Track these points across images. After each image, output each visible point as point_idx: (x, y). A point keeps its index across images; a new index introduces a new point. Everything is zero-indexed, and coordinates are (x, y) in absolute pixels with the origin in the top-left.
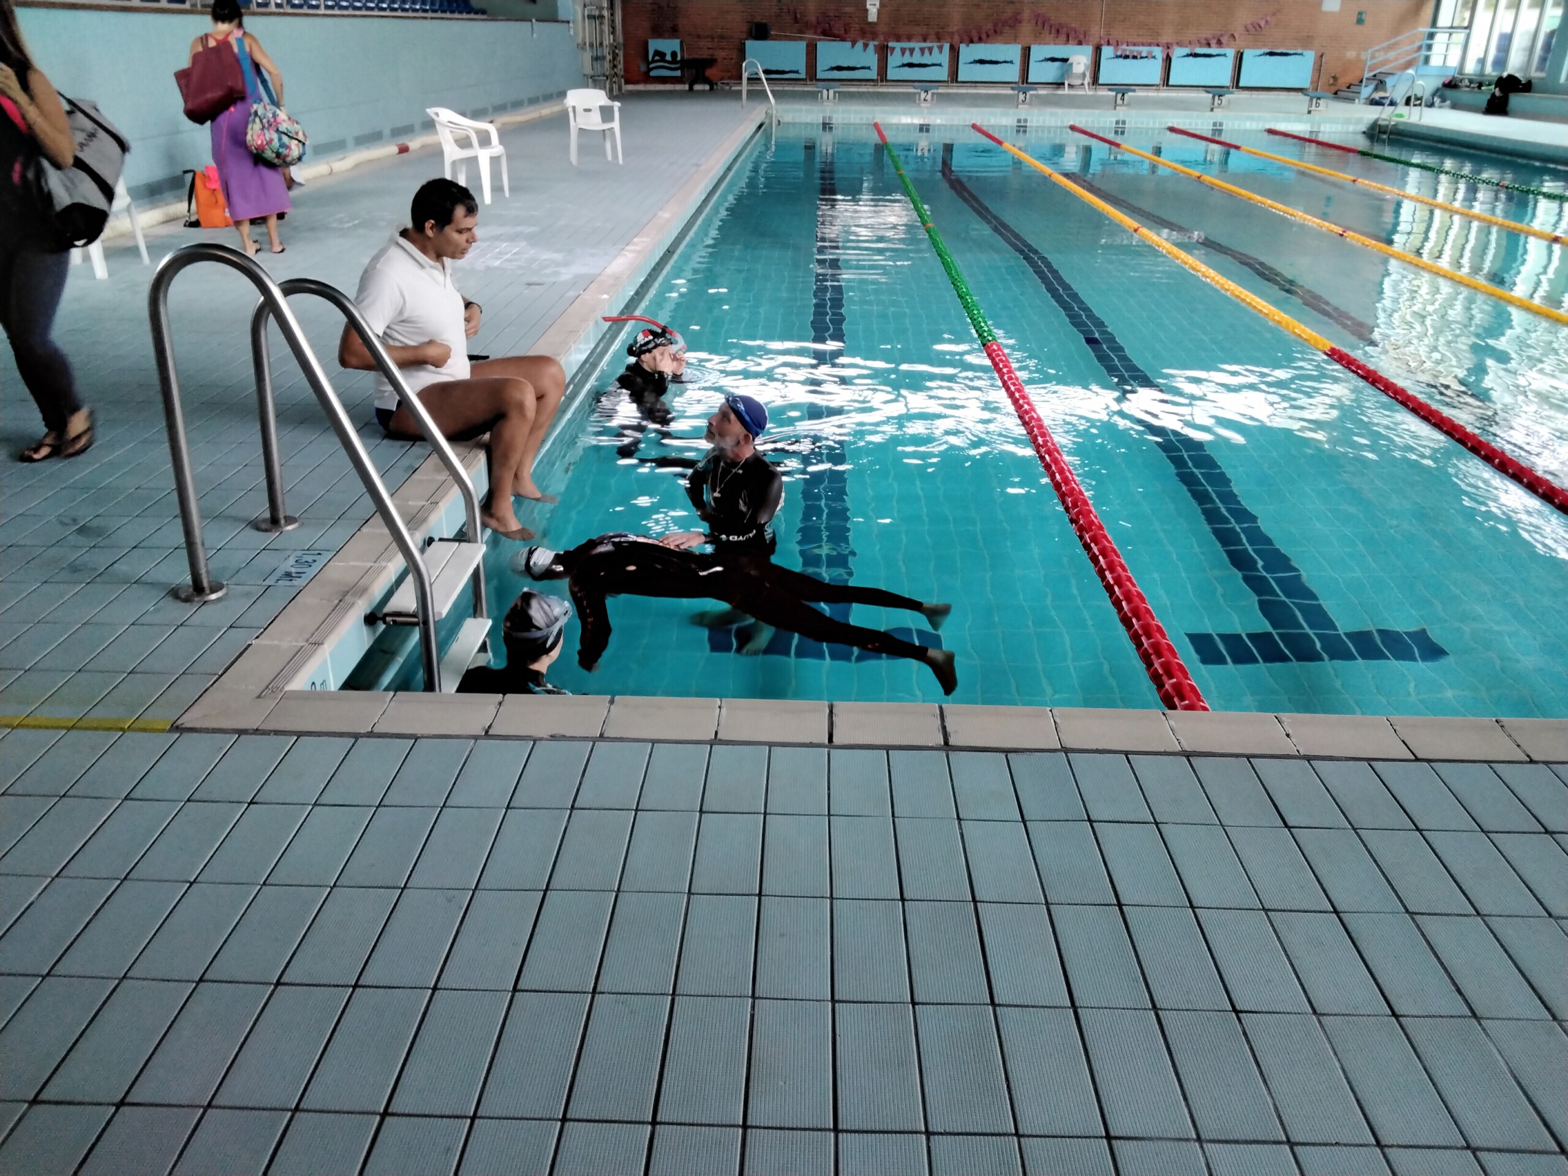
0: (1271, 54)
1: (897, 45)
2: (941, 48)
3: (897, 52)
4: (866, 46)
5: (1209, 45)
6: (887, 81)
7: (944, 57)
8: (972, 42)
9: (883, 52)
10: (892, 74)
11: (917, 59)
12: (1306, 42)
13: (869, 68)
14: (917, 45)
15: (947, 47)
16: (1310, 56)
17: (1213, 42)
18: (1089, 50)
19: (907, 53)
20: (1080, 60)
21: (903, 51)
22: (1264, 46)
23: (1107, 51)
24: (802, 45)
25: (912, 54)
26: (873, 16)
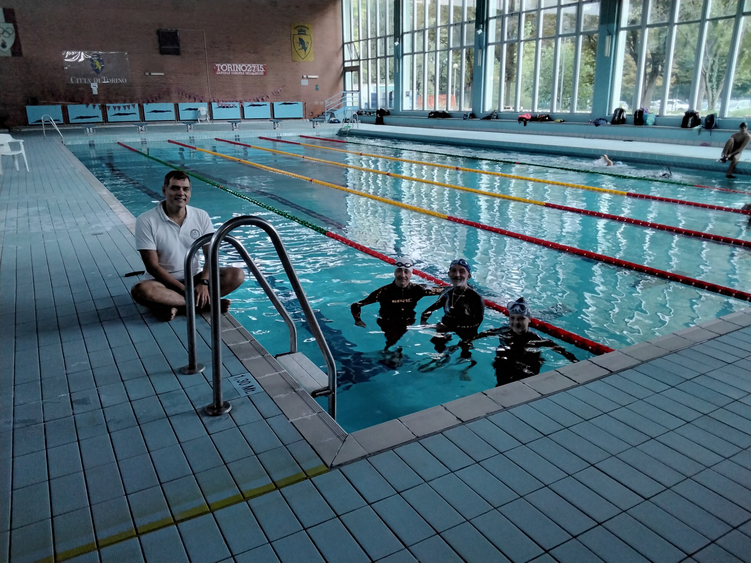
0: (285, 104)
1: (111, 105)
2: (134, 106)
3: (112, 108)
4: (94, 106)
5: (259, 101)
6: (108, 122)
7: (136, 110)
8: (149, 102)
9: (104, 109)
10: (110, 119)
11: (122, 111)
12: (298, 98)
13: (98, 117)
14: (121, 105)
15: (137, 105)
16: (301, 104)
17: (260, 99)
18: (206, 104)
19: (117, 108)
20: (203, 109)
21: (115, 108)
22: (282, 101)
23: (214, 105)
24: (59, 107)
25: (119, 109)
26: (95, 92)
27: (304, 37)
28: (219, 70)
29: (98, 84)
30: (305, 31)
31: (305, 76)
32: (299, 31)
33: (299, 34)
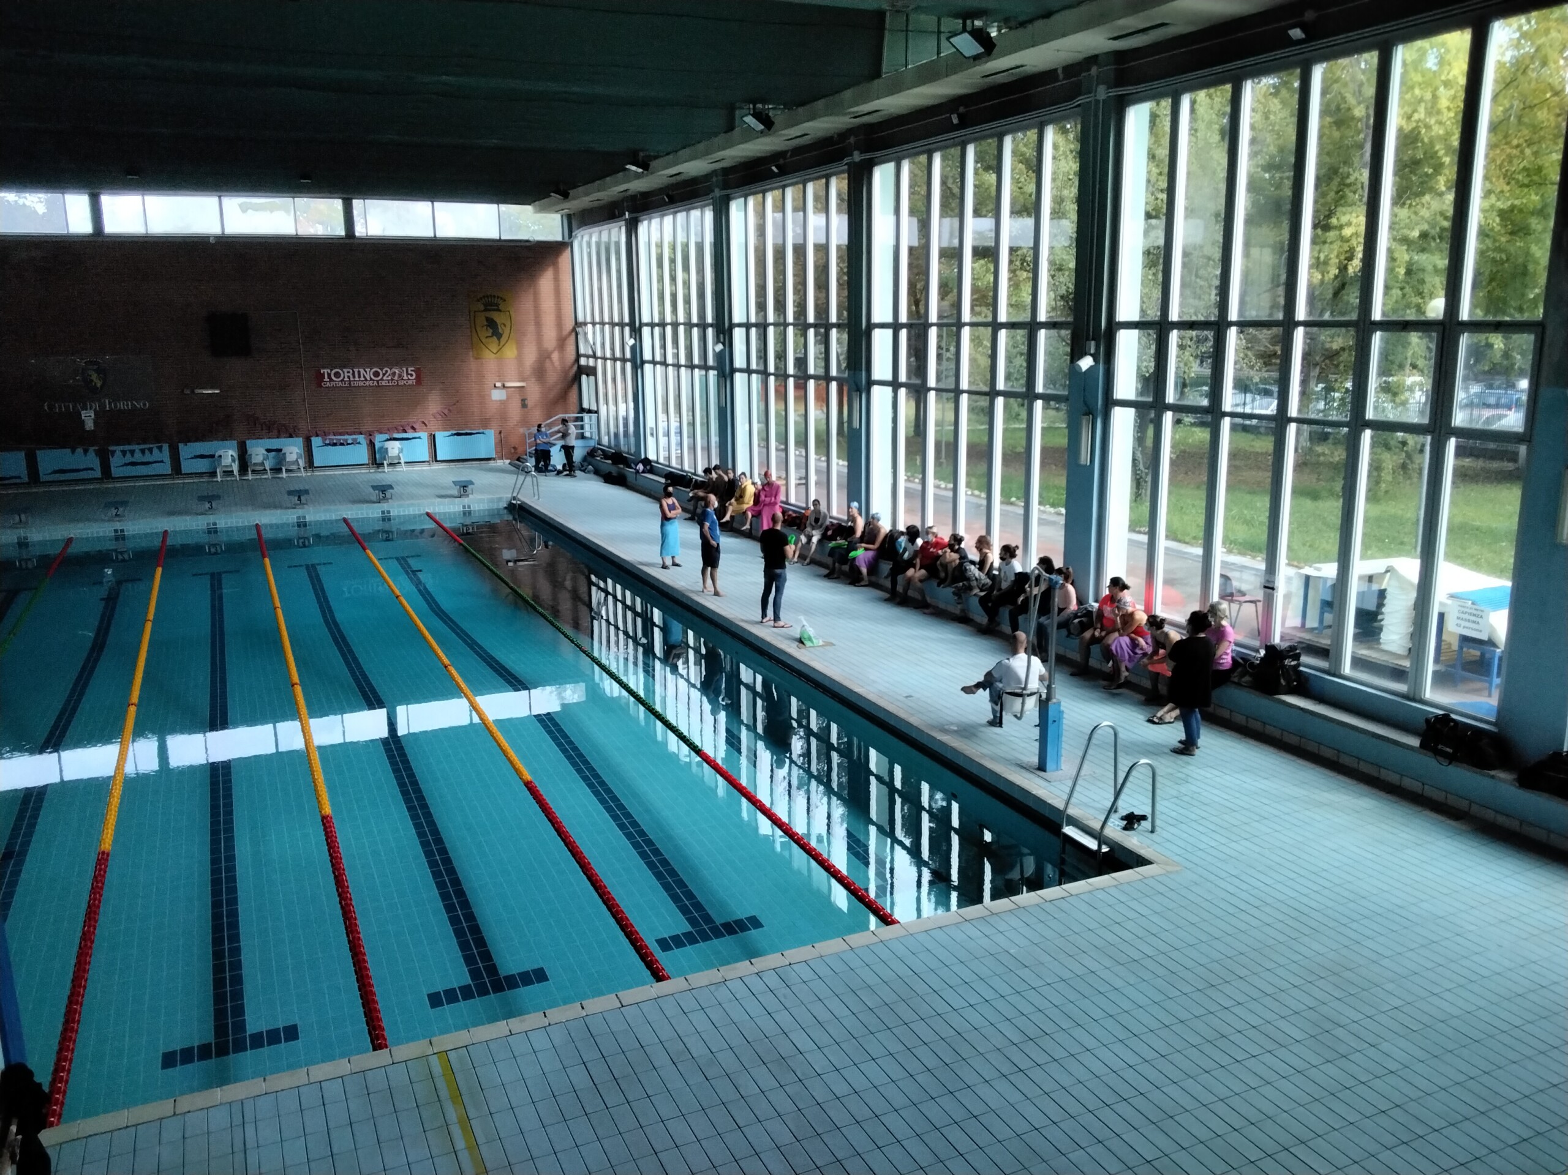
0: (458, 434)
1: (118, 449)
2: (160, 448)
3: (118, 454)
4: (86, 451)
5: (405, 431)
6: (112, 478)
7: (165, 456)
8: (189, 441)
9: (104, 455)
10: (116, 472)
11: (138, 457)
12: (485, 423)
13: (92, 469)
14: (137, 447)
15: (166, 446)
16: (491, 434)
17: (408, 429)
18: (299, 441)
19: (128, 455)
20: (293, 450)
21: (124, 453)
22: (452, 429)
23: (316, 441)
24: (21, 455)
25: (133, 455)
26: (90, 425)
27: (495, 316)
28: (326, 379)
29: (95, 411)
30: (497, 305)
31: (498, 384)
32: (485, 305)
33: (486, 310)
